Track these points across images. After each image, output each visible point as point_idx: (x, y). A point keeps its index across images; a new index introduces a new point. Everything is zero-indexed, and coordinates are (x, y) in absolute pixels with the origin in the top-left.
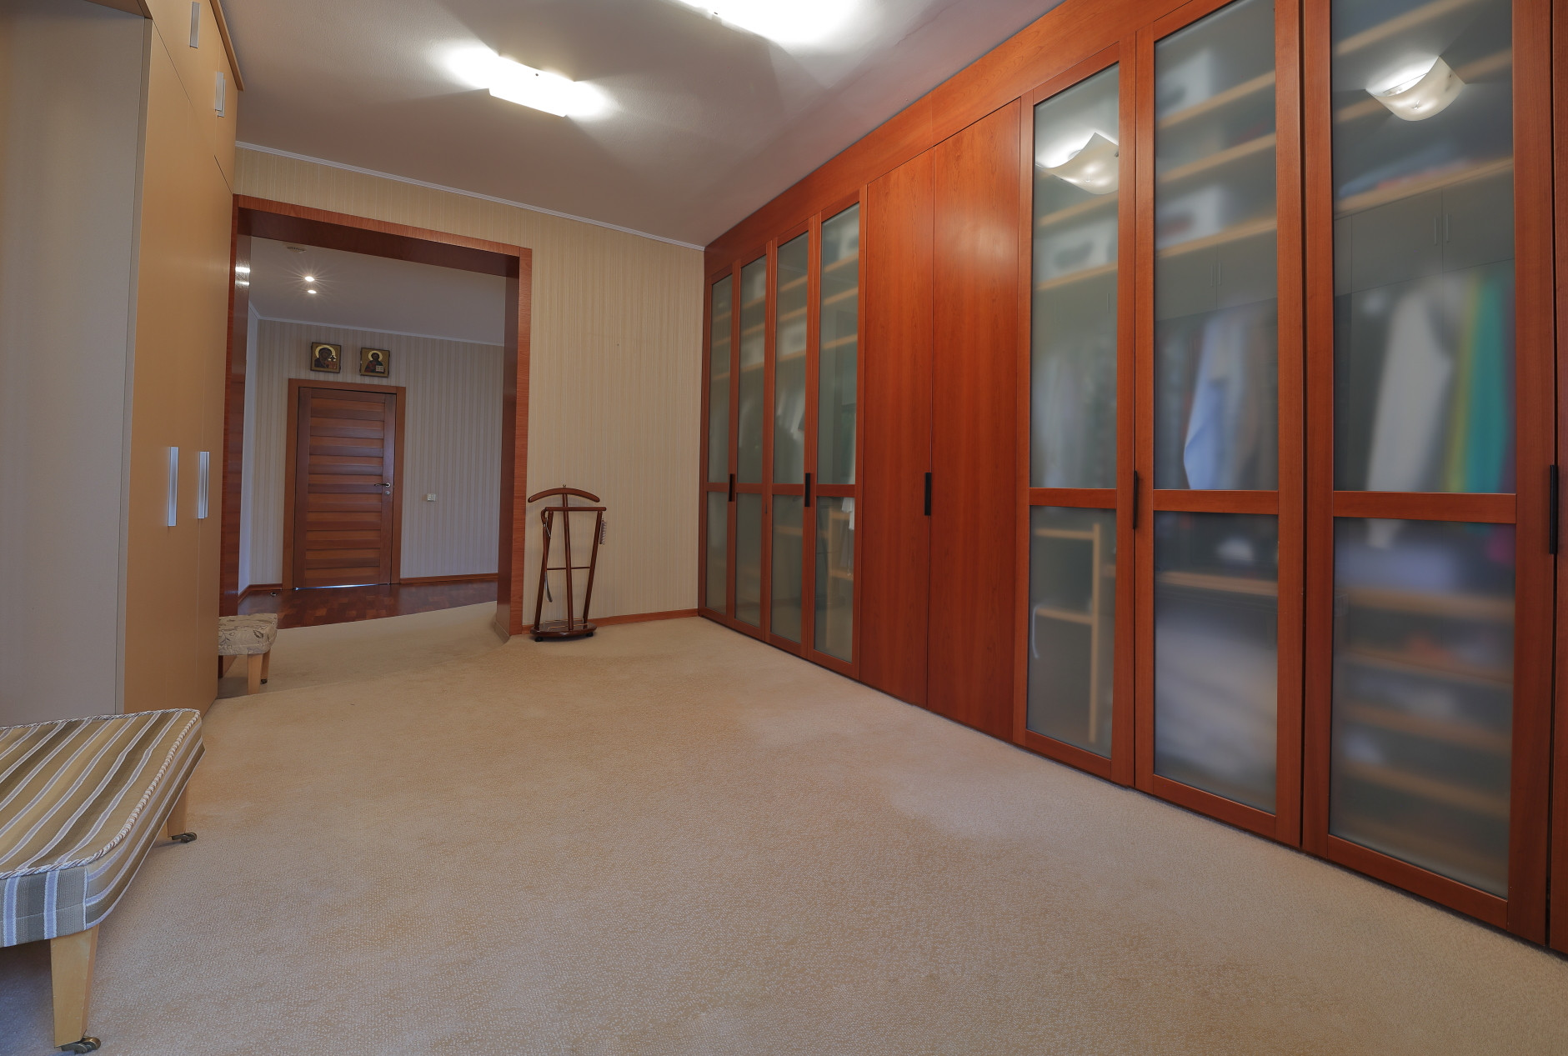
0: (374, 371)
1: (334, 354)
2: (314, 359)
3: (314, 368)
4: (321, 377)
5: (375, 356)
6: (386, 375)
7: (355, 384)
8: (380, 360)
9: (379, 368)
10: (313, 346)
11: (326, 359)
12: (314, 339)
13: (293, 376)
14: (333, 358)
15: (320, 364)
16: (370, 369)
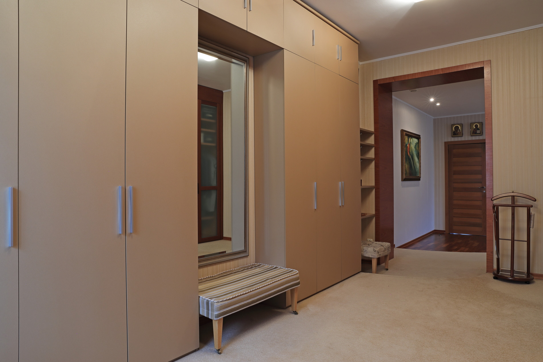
0: (476, 133)
1: (460, 128)
2: (453, 132)
3: (453, 136)
4: (456, 139)
5: (476, 126)
6: (481, 134)
7: (469, 140)
8: (478, 127)
9: (478, 132)
10: (452, 125)
11: (457, 131)
12: (452, 124)
13: (446, 141)
14: (460, 130)
15: (455, 133)
16: (474, 133)
